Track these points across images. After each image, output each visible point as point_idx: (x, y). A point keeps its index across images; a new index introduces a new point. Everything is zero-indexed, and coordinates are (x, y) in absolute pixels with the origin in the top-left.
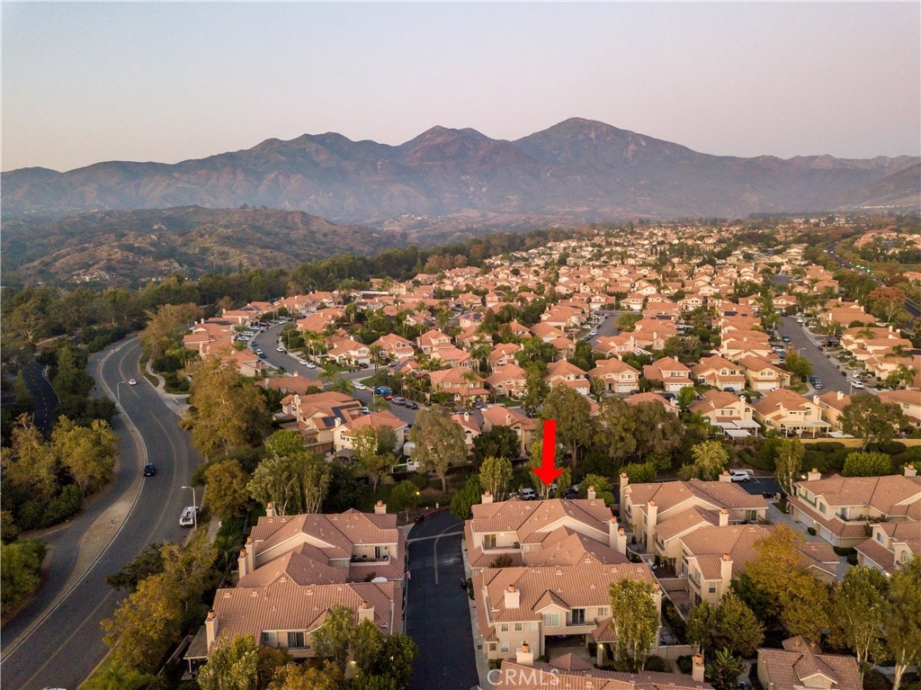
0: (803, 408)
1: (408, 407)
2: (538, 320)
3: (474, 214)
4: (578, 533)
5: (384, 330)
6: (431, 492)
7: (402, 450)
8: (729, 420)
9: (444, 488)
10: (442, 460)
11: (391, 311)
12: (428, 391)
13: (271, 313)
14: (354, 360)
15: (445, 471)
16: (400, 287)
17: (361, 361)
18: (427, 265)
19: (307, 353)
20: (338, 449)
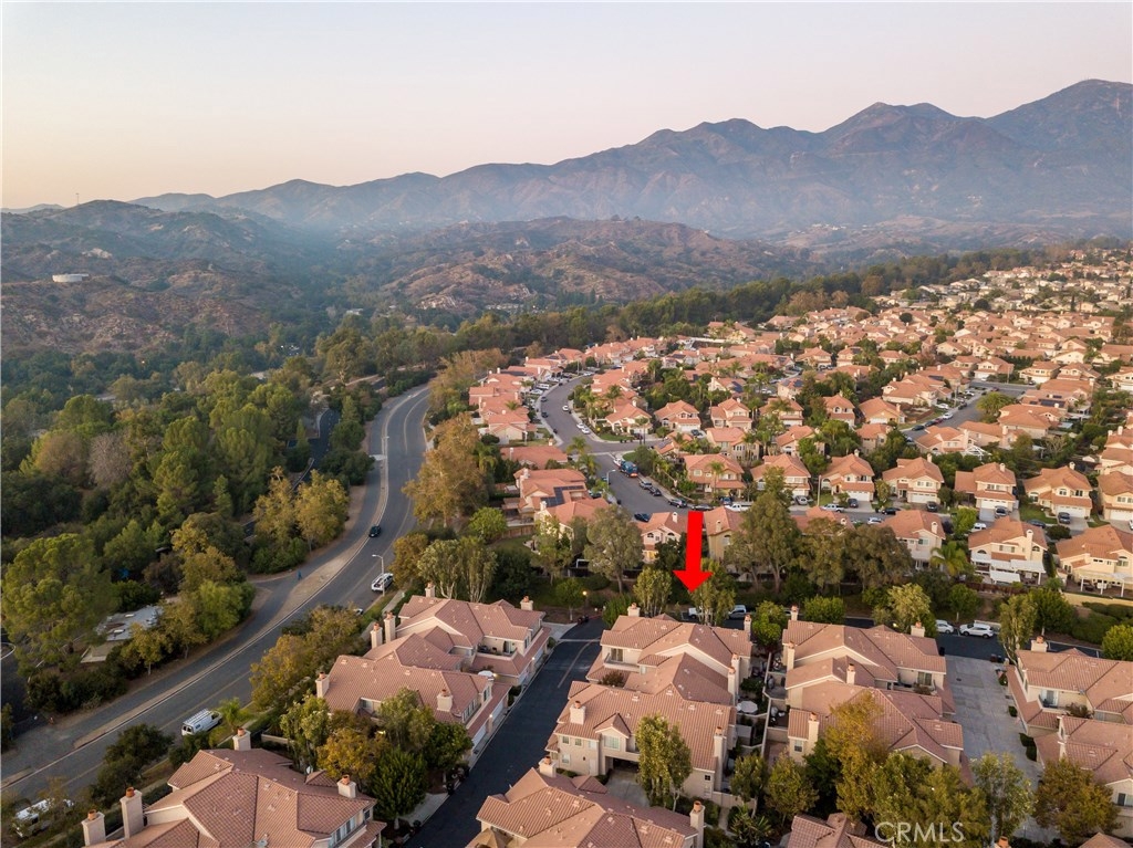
0: (1115, 557)
1: (651, 492)
2: (877, 393)
3: (914, 222)
5: (679, 394)
8: (1008, 558)
9: (621, 591)
12: (678, 477)
13: (579, 362)
14: (629, 428)
17: (636, 431)
18: (791, 304)
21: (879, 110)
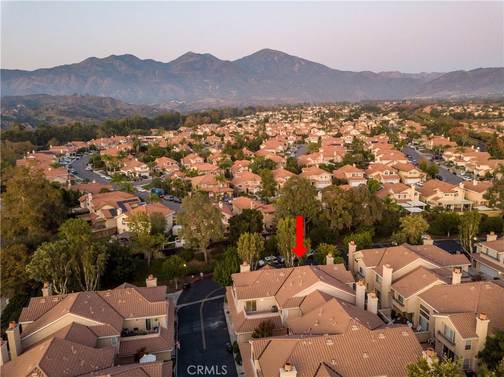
0: (454, 192)
1: (176, 202)
2: (259, 148)
3: (212, 101)
4: (336, 298)
5: (159, 155)
6: (195, 263)
7: (171, 231)
8: (405, 201)
9: (206, 260)
10: (205, 237)
11: (163, 145)
12: (190, 190)
13: (84, 148)
14: (138, 173)
15: (207, 245)
16: (169, 133)
17: (143, 174)
18: (186, 122)
19: (106, 171)
20: (121, 232)
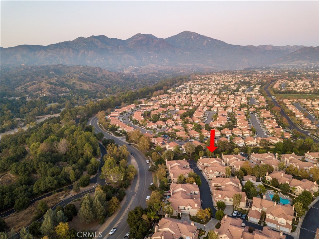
0: (253, 141)
2: (193, 116)
3: (154, 66)
5: (157, 119)
8: (239, 143)
11: (155, 113)
12: (176, 136)
14: (153, 127)
16: (150, 103)
21: (139, 35)
